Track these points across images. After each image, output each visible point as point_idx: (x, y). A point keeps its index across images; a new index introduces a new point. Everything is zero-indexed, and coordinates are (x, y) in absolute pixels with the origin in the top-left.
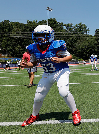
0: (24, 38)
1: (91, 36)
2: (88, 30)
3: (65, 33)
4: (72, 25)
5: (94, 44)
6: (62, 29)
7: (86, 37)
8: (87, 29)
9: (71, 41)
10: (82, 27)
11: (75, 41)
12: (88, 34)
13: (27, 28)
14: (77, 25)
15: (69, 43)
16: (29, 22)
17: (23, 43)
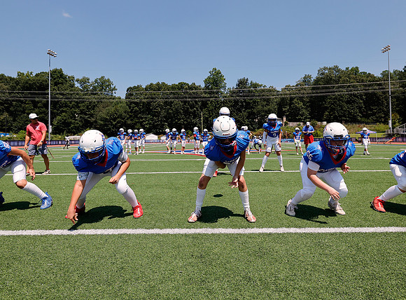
0: (13, 101)
1: (120, 98)
2: (114, 89)
3: (78, 94)
4: (88, 80)
5: (125, 112)
6: (73, 86)
7: (111, 100)
8: (112, 87)
9: (88, 106)
10: (104, 84)
11: (94, 106)
12: (114, 95)
13: (17, 85)
14: (96, 81)
15: (84, 110)
16: (20, 74)
17: (12, 109)
